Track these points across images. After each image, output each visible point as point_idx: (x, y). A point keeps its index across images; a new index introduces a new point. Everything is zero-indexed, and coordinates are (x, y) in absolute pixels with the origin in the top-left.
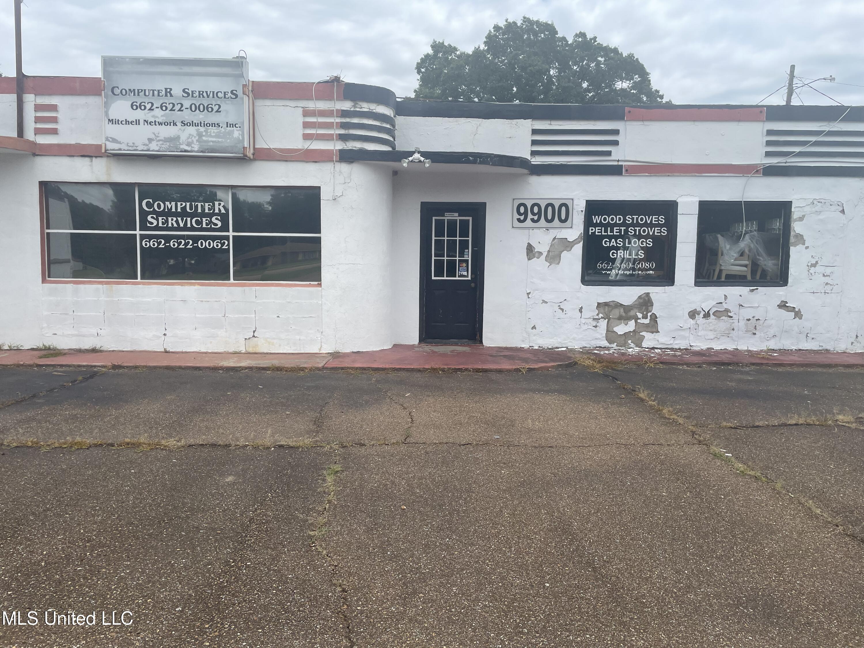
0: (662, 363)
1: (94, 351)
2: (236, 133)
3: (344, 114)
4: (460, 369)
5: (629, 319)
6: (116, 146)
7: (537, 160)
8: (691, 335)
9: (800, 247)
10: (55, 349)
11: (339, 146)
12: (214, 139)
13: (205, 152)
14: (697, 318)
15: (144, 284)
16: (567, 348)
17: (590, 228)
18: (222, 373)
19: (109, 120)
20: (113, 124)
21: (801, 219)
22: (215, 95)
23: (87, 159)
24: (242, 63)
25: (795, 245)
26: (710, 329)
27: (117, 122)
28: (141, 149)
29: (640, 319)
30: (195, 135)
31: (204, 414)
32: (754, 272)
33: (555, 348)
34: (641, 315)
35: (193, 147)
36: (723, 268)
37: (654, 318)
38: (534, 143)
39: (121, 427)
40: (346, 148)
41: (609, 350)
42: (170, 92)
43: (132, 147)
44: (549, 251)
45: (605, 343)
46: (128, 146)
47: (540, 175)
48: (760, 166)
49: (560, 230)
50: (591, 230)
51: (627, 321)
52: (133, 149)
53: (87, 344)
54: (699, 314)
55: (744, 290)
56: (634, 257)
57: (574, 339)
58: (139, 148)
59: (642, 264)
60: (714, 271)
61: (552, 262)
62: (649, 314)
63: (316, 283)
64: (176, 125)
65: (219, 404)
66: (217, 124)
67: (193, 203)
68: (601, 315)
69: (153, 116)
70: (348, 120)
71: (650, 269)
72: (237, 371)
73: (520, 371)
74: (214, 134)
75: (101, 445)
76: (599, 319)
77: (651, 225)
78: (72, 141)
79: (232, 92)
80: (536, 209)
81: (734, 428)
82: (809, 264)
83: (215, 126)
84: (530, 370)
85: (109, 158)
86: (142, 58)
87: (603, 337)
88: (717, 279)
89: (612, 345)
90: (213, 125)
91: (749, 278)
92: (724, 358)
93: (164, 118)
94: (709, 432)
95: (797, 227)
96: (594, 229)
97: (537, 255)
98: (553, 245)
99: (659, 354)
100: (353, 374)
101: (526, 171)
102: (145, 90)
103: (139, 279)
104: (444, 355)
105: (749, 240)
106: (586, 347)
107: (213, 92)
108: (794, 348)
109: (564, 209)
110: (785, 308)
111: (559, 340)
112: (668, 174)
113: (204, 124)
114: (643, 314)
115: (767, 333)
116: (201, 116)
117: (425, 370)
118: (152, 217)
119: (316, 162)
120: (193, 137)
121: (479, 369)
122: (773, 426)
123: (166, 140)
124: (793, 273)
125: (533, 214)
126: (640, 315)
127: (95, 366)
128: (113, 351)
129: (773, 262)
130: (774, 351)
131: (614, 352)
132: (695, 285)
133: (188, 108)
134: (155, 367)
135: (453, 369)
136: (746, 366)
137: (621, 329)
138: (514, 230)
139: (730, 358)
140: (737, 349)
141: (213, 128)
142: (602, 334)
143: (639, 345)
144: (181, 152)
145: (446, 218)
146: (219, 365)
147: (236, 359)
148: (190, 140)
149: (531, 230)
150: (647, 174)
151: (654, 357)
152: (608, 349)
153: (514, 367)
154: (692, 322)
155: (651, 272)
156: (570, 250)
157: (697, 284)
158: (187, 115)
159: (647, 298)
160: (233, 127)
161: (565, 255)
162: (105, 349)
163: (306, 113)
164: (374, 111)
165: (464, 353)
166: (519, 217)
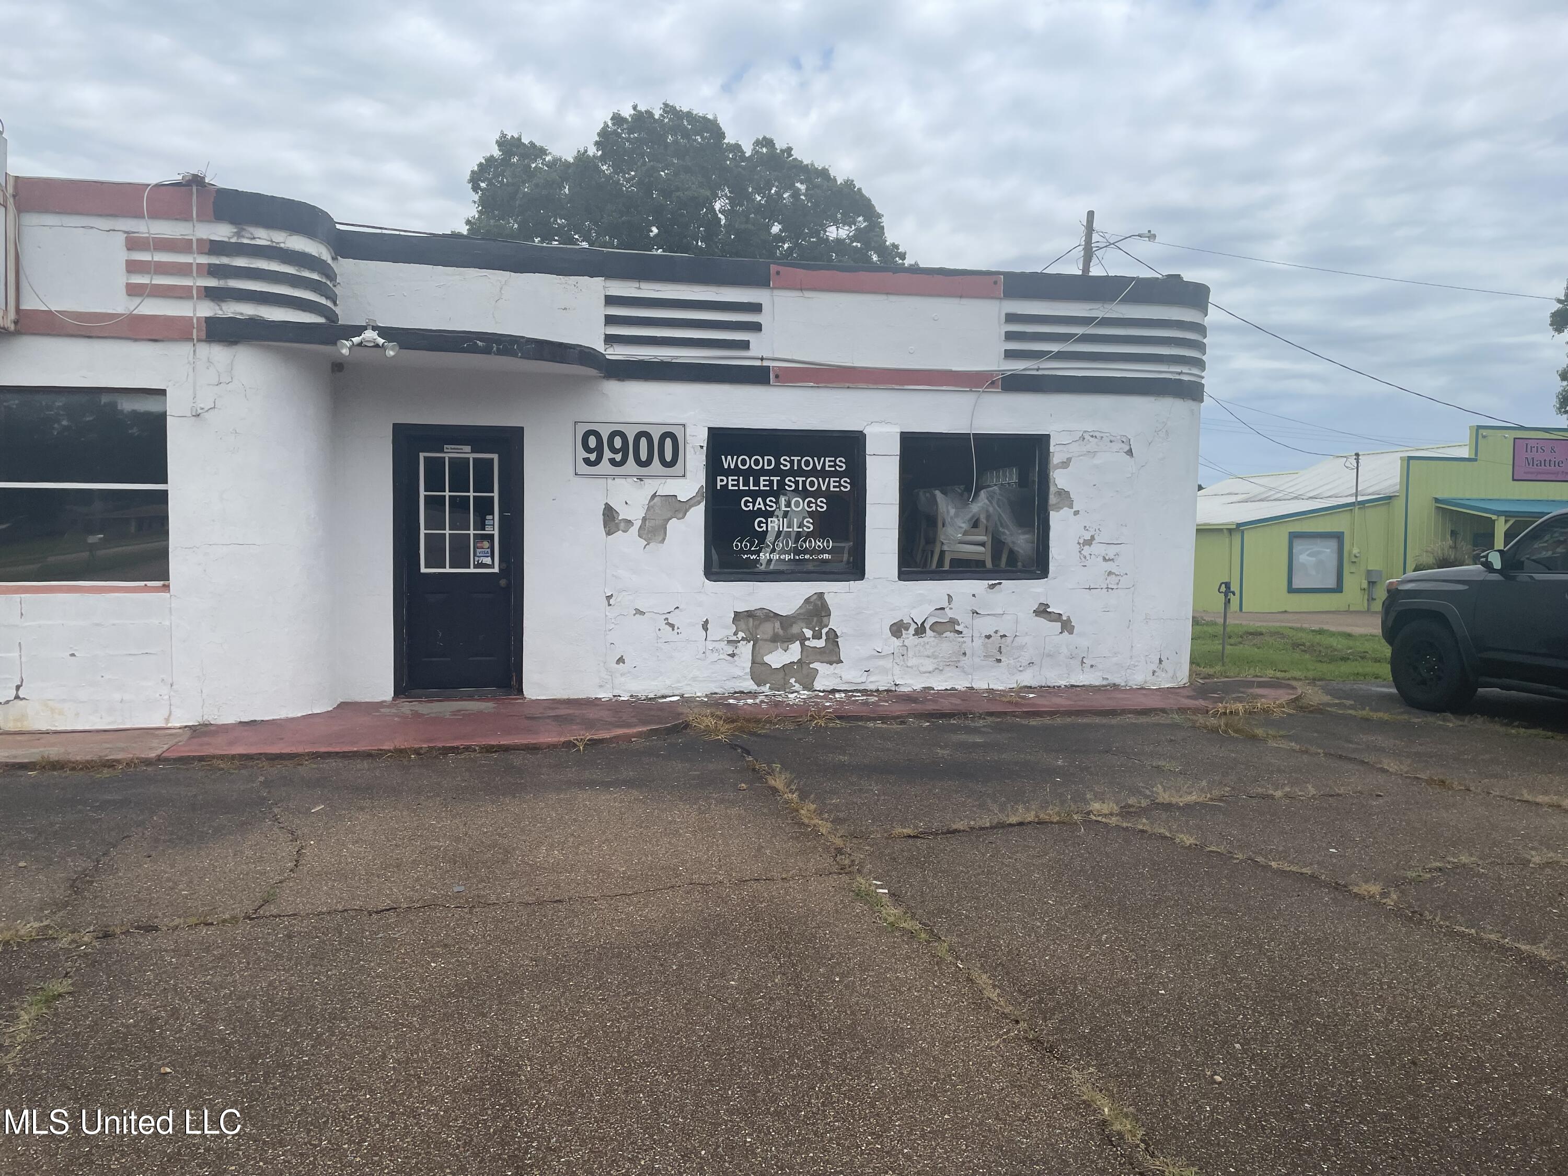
0: (840, 718)
3: (216, 248)
4: (454, 750)
5: (790, 639)
7: (618, 353)
8: (895, 665)
9: (1065, 512)
11: (206, 310)
14: (904, 636)
16: (682, 696)
17: (719, 478)
21: (1065, 464)
25: (1058, 508)
26: (926, 653)
29: (809, 639)
32: (996, 556)
33: (659, 698)
34: (811, 632)
36: (945, 548)
37: (833, 637)
38: (610, 320)
40: (220, 314)
41: (755, 697)
44: (644, 519)
45: (750, 685)
47: (623, 380)
48: (997, 375)
49: (663, 481)
50: (720, 481)
51: (786, 644)
54: (907, 629)
55: (978, 586)
56: (796, 529)
57: (694, 679)
59: (810, 541)
60: (932, 553)
61: (650, 539)
62: (824, 631)
63: (159, 584)
68: (741, 635)
70: (225, 260)
71: (824, 551)
73: (575, 746)
76: (739, 642)
77: (824, 474)
80: (618, 443)
81: (914, 837)
82: (1081, 541)
84: (594, 743)
87: (746, 674)
88: (937, 567)
89: (762, 689)
91: (989, 565)
92: (946, 705)
94: (867, 848)
95: (1060, 479)
96: (725, 479)
97: (622, 525)
98: (652, 507)
99: (840, 702)
100: (223, 769)
101: (593, 372)
104: (437, 720)
105: (986, 501)
106: (716, 693)
108: (1063, 683)
109: (668, 442)
110: (1046, 615)
111: (668, 682)
112: (847, 385)
114: (814, 631)
115: (1020, 659)
117: (381, 753)
119: (155, 341)
121: (493, 746)
122: (982, 829)
124: (1055, 556)
125: (613, 450)
126: (808, 633)
129: (1027, 536)
130: (1030, 688)
131: (762, 702)
132: (900, 578)
135: (439, 749)
136: (980, 717)
137: (777, 659)
138: (577, 479)
139: (956, 705)
140: (972, 689)
142: (744, 668)
143: (808, 687)
145: (447, 456)
149: (610, 481)
150: (812, 384)
151: (830, 707)
152: (753, 694)
153: (563, 739)
154: (896, 642)
155: (826, 556)
156: (683, 517)
157: (904, 575)
159: (819, 603)
161: (674, 525)
163: (133, 243)
164: (282, 245)
165: (480, 713)
166: (587, 455)
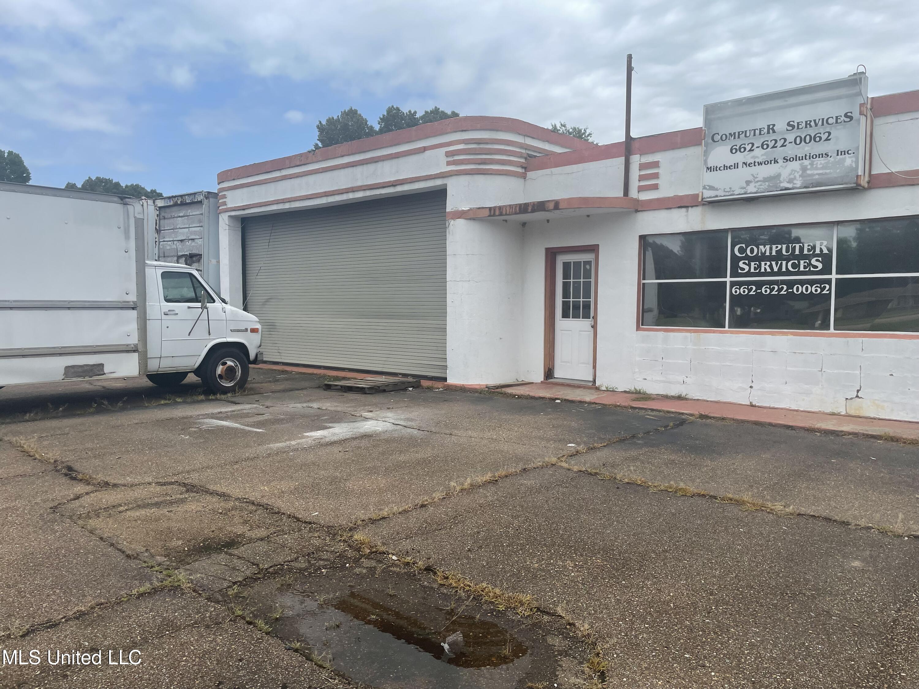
1: (680, 398)
2: (849, 161)
6: (712, 193)
10: (645, 393)
12: (821, 172)
13: (809, 187)
15: (732, 333)
18: (820, 436)
19: (708, 168)
20: (711, 171)
22: (825, 122)
23: (684, 210)
24: (861, 79)
27: (716, 169)
28: (738, 192)
30: (798, 170)
31: (807, 480)
35: (795, 184)
39: (721, 481)
42: (773, 129)
43: (729, 192)
46: (724, 191)
52: (730, 194)
53: (673, 392)
58: (736, 193)
64: (778, 163)
65: (824, 472)
66: (826, 154)
67: (790, 245)
69: (754, 157)
72: (838, 435)
74: (821, 166)
75: (704, 496)
78: (670, 193)
79: (846, 115)
83: (822, 157)
85: (704, 206)
86: (745, 98)
90: (820, 156)
93: (765, 157)
102: (746, 131)
103: (727, 328)
107: (823, 119)
113: (810, 156)
116: (807, 148)
118: (744, 263)
120: (796, 173)
123: (765, 180)
127: (683, 414)
128: (698, 400)
133: (791, 142)
134: (743, 421)
141: (821, 159)
144: (781, 190)
146: (816, 426)
147: (835, 421)
148: (792, 176)
158: (791, 150)
160: (845, 154)
162: (690, 398)
